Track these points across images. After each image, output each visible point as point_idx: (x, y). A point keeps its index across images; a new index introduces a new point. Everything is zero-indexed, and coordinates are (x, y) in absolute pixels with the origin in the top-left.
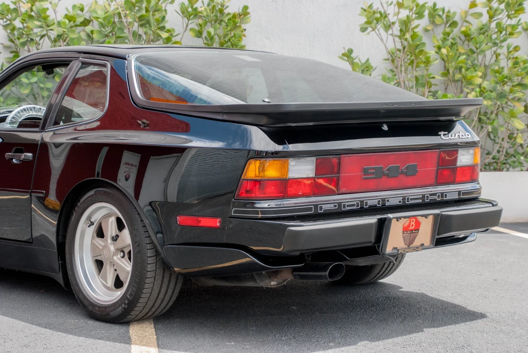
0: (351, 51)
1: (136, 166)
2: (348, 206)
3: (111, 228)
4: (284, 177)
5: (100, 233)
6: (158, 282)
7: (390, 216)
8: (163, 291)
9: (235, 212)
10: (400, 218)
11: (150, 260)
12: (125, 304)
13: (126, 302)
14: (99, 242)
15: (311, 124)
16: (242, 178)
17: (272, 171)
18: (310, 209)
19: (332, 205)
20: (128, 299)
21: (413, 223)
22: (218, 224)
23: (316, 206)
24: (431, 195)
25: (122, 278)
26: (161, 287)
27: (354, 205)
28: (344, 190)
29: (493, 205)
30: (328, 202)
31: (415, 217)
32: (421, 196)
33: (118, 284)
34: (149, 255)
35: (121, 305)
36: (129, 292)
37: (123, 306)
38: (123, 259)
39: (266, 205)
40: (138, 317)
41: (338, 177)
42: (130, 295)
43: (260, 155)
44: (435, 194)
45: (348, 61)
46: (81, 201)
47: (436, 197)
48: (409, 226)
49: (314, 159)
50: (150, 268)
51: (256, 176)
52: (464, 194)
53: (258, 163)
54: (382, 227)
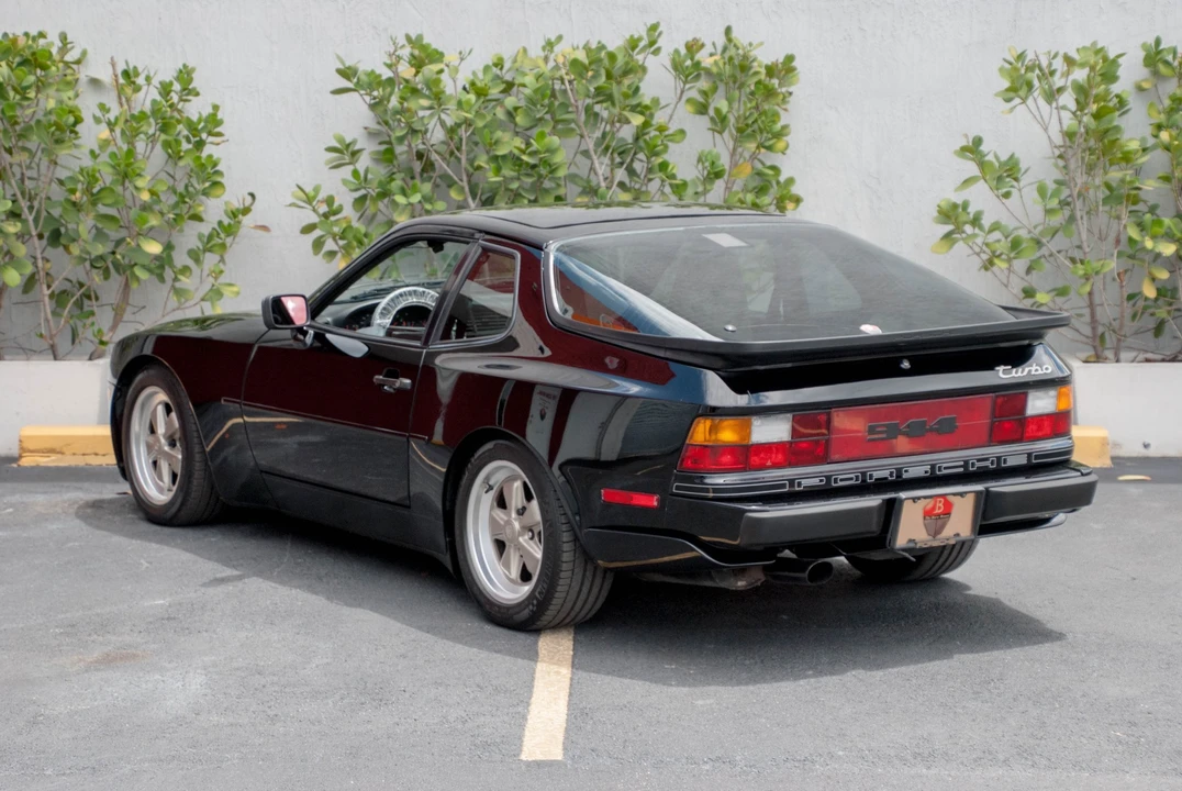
0: (978, 141)
1: (554, 397)
2: (841, 480)
3: (516, 496)
4: (745, 443)
5: (501, 503)
6: (578, 577)
7: (903, 495)
8: (585, 590)
9: (677, 488)
10: (919, 498)
11: (566, 547)
12: (533, 605)
13: (535, 602)
14: (500, 514)
15: (789, 365)
16: (687, 442)
17: (728, 435)
18: (783, 486)
19: (817, 480)
20: (537, 599)
21: (941, 505)
22: (655, 504)
23: (792, 482)
24: (979, 460)
25: (529, 568)
26: (582, 584)
27: (851, 479)
28: (836, 457)
29: (1083, 475)
30: (809, 475)
31: (943, 496)
32: (962, 463)
33: (525, 576)
34: (565, 539)
35: (528, 606)
36: (538, 590)
37: (531, 607)
38: (531, 542)
39: (721, 481)
40: (552, 624)
41: (827, 441)
42: (539, 593)
43: (714, 412)
44: (987, 459)
45: (973, 159)
46: (476, 456)
47: (988, 463)
48: (934, 508)
49: (790, 416)
50: (566, 557)
51: (705, 440)
52: (1037, 457)
53: (708, 423)
54: (891, 510)
